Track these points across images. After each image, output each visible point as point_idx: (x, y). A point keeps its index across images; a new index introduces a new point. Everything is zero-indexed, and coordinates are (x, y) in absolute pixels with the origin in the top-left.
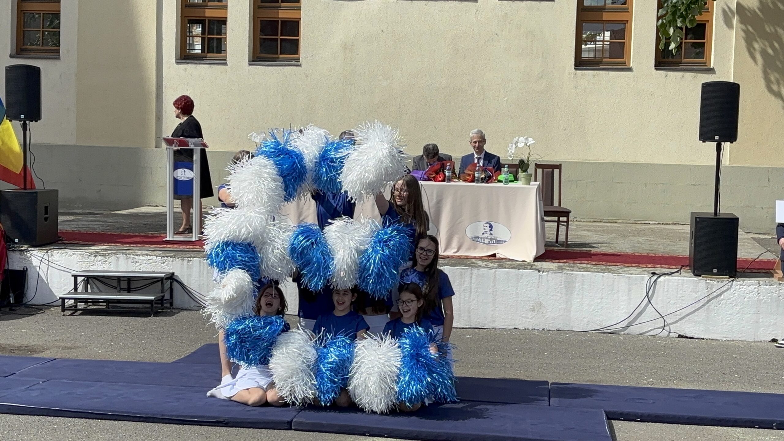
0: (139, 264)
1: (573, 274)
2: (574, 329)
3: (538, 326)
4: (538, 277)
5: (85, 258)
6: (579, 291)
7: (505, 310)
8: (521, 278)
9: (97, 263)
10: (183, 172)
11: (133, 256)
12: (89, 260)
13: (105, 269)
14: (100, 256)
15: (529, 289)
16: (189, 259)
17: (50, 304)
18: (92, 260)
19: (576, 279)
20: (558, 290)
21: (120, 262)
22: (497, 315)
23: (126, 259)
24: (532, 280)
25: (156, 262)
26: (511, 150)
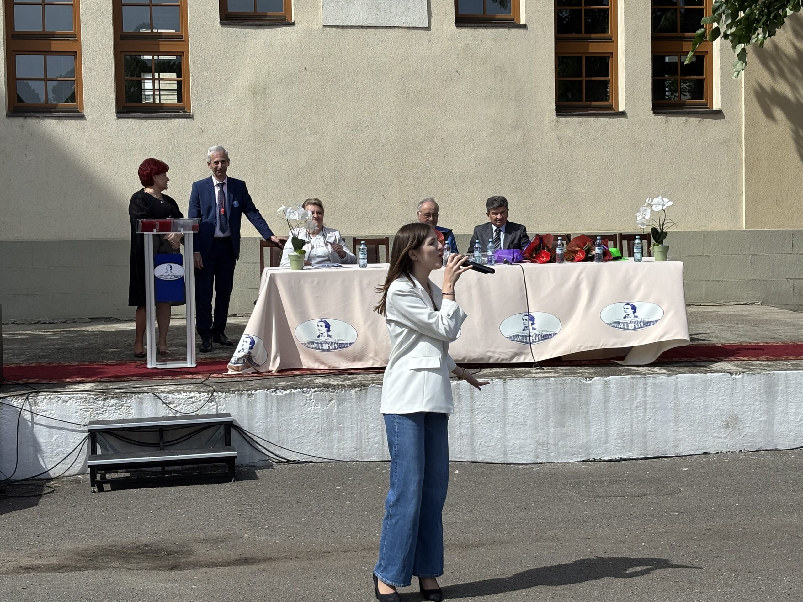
0: (174, 405)
1: (774, 374)
2: (779, 448)
3: (734, 448)
4: (730, 382)
5: (89, 403)
6: (783, 396)
7: (691, 430)
8: (710, 385)
9: (108, 409)
10: (169, 269)
11: (165, 395)
12: (95, 405)
13: (121, 417)
14: (113, 398)
15: (720, 398)
16: (249, 392)
17: (35, 478)
18: (100, 406)
19: (778, 381)
20: (757, 397)
21: (144, 406)
22: (680, 437)
23: (154, 399)
24: (724, 387)
26: (644, 216)
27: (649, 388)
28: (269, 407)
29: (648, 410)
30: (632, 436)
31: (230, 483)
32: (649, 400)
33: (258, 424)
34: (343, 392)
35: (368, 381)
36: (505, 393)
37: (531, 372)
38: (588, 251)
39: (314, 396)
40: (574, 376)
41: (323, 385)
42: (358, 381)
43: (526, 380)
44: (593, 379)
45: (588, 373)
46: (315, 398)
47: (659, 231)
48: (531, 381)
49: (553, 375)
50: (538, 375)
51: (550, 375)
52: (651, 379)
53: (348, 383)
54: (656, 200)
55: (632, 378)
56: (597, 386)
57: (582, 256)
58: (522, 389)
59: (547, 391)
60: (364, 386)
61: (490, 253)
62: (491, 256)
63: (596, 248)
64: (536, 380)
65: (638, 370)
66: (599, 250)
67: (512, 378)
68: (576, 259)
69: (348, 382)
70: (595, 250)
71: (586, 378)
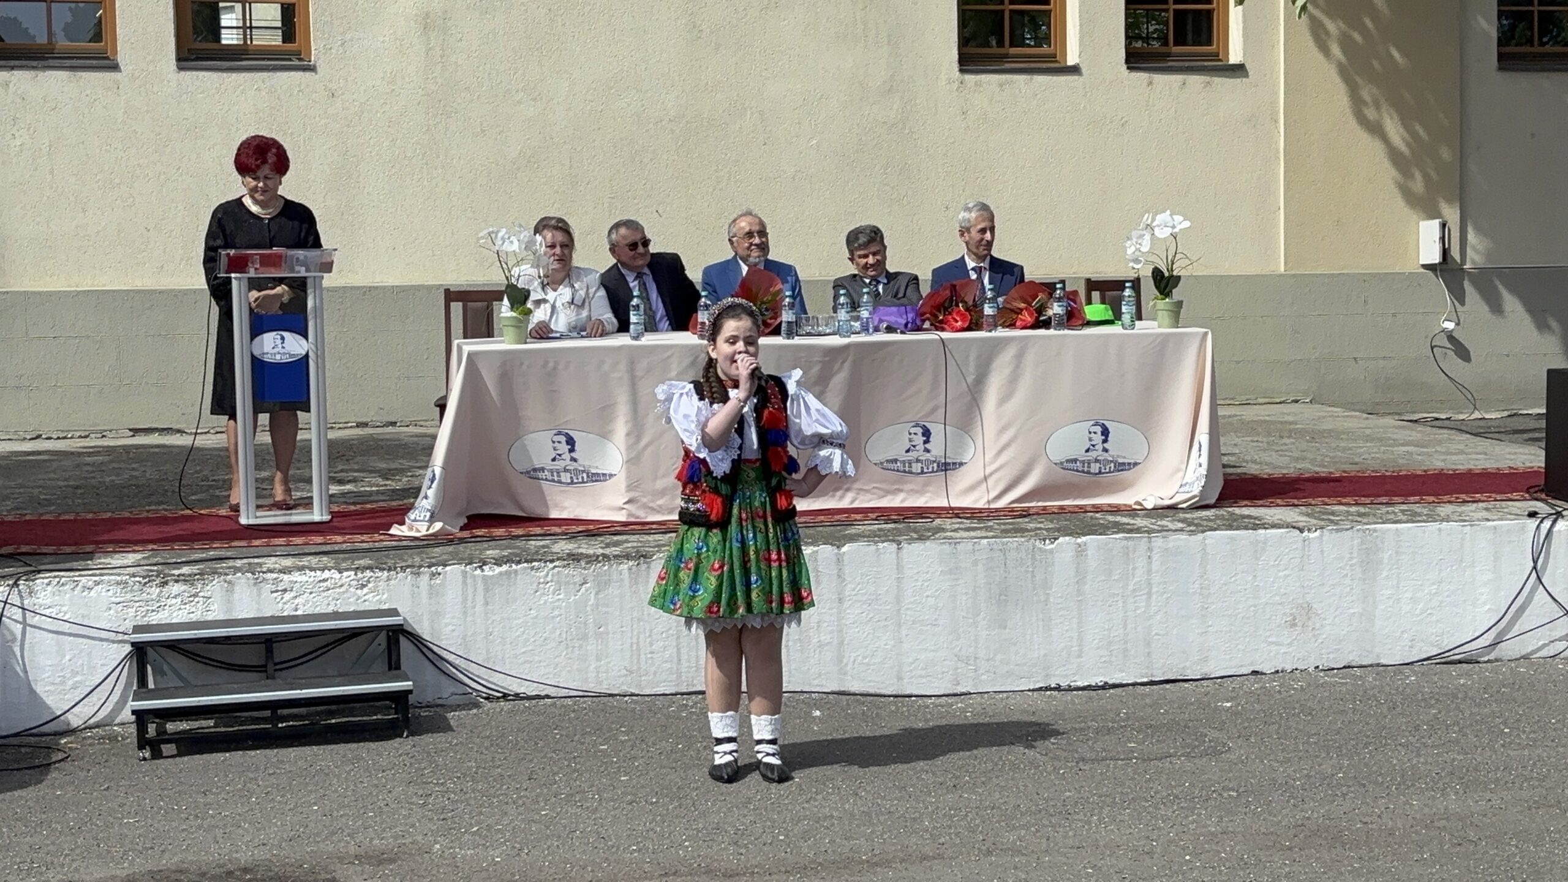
0: (293, 594)
1: (1375, 531)
2: (1384, 661)
3: (1306, 662)
4: (1300, 545)
5: (131, 591)
6: (1390, 570)
7: (1230, 632)
8: (1264, 549)
9: (169, 602)
10: (279, 342)
11: (275, 575)
12: (144, 596)
13: (194, 618)
14: (177, 581)
15: (1281, 574)
16: (433, 569)
17: (33, 731)
18: (154, 597)
19: (1383, 543)
20: (1345, 572)
21: (236, 596)
22: (1211, 644)
23: (255, 584)
24: (1287, 554)
25: (341, 586)
26: (1138, 246)
27: (1155, 557)
28: (470, 598)
29: (1154, 597)
30: (1126, 643)
31: (398, 740)
32: (1156, 579)
33: (450, 628)
34: (606, 567)
35: (651, 547)
36: (899, 567)
37: (943, 529)
38: (1040, 310)
39: (552, 575)
40: (1022, 537)
41: (568, 554)
42: (633, 547)
43: (936, 544)
44: (1057, 542)
45: (1046, 529)
46: (555, 579)
47: (1166, 274)
48: (946, 547)
49: (984, 534)
50: (957, 535)
51: (978, 533)
52: (1160, 540)
53: (616, 550)
54: (1160, 218)
55: (1126, 539)
56: (1063, 555)
57: (1029, 319)
58: (931, 560)
59: (975, 563)
60: (645, 557)
61: (865, 314)
62: (867, 318)
63: (1055, 304)
64: (955, 544)
65: (1133, 524)
66: (1060, 309)
67: (911, 540)
68: (1018, 323)
69: (614, 549)
70: (1052, 309)
71: (1044, 540)
